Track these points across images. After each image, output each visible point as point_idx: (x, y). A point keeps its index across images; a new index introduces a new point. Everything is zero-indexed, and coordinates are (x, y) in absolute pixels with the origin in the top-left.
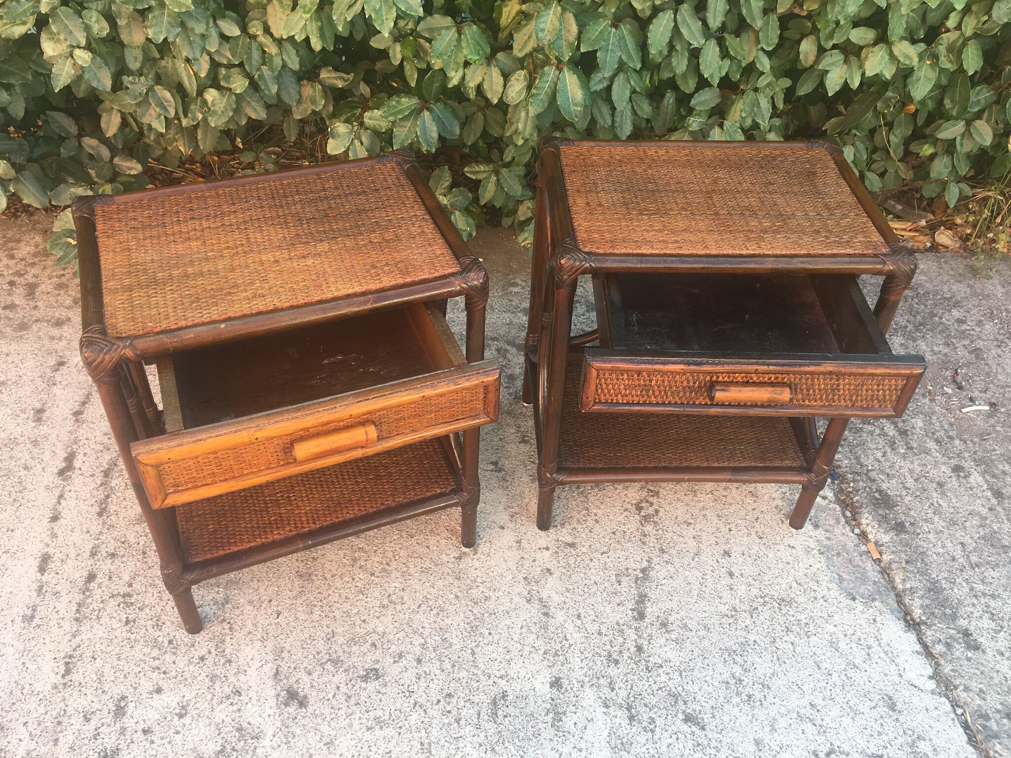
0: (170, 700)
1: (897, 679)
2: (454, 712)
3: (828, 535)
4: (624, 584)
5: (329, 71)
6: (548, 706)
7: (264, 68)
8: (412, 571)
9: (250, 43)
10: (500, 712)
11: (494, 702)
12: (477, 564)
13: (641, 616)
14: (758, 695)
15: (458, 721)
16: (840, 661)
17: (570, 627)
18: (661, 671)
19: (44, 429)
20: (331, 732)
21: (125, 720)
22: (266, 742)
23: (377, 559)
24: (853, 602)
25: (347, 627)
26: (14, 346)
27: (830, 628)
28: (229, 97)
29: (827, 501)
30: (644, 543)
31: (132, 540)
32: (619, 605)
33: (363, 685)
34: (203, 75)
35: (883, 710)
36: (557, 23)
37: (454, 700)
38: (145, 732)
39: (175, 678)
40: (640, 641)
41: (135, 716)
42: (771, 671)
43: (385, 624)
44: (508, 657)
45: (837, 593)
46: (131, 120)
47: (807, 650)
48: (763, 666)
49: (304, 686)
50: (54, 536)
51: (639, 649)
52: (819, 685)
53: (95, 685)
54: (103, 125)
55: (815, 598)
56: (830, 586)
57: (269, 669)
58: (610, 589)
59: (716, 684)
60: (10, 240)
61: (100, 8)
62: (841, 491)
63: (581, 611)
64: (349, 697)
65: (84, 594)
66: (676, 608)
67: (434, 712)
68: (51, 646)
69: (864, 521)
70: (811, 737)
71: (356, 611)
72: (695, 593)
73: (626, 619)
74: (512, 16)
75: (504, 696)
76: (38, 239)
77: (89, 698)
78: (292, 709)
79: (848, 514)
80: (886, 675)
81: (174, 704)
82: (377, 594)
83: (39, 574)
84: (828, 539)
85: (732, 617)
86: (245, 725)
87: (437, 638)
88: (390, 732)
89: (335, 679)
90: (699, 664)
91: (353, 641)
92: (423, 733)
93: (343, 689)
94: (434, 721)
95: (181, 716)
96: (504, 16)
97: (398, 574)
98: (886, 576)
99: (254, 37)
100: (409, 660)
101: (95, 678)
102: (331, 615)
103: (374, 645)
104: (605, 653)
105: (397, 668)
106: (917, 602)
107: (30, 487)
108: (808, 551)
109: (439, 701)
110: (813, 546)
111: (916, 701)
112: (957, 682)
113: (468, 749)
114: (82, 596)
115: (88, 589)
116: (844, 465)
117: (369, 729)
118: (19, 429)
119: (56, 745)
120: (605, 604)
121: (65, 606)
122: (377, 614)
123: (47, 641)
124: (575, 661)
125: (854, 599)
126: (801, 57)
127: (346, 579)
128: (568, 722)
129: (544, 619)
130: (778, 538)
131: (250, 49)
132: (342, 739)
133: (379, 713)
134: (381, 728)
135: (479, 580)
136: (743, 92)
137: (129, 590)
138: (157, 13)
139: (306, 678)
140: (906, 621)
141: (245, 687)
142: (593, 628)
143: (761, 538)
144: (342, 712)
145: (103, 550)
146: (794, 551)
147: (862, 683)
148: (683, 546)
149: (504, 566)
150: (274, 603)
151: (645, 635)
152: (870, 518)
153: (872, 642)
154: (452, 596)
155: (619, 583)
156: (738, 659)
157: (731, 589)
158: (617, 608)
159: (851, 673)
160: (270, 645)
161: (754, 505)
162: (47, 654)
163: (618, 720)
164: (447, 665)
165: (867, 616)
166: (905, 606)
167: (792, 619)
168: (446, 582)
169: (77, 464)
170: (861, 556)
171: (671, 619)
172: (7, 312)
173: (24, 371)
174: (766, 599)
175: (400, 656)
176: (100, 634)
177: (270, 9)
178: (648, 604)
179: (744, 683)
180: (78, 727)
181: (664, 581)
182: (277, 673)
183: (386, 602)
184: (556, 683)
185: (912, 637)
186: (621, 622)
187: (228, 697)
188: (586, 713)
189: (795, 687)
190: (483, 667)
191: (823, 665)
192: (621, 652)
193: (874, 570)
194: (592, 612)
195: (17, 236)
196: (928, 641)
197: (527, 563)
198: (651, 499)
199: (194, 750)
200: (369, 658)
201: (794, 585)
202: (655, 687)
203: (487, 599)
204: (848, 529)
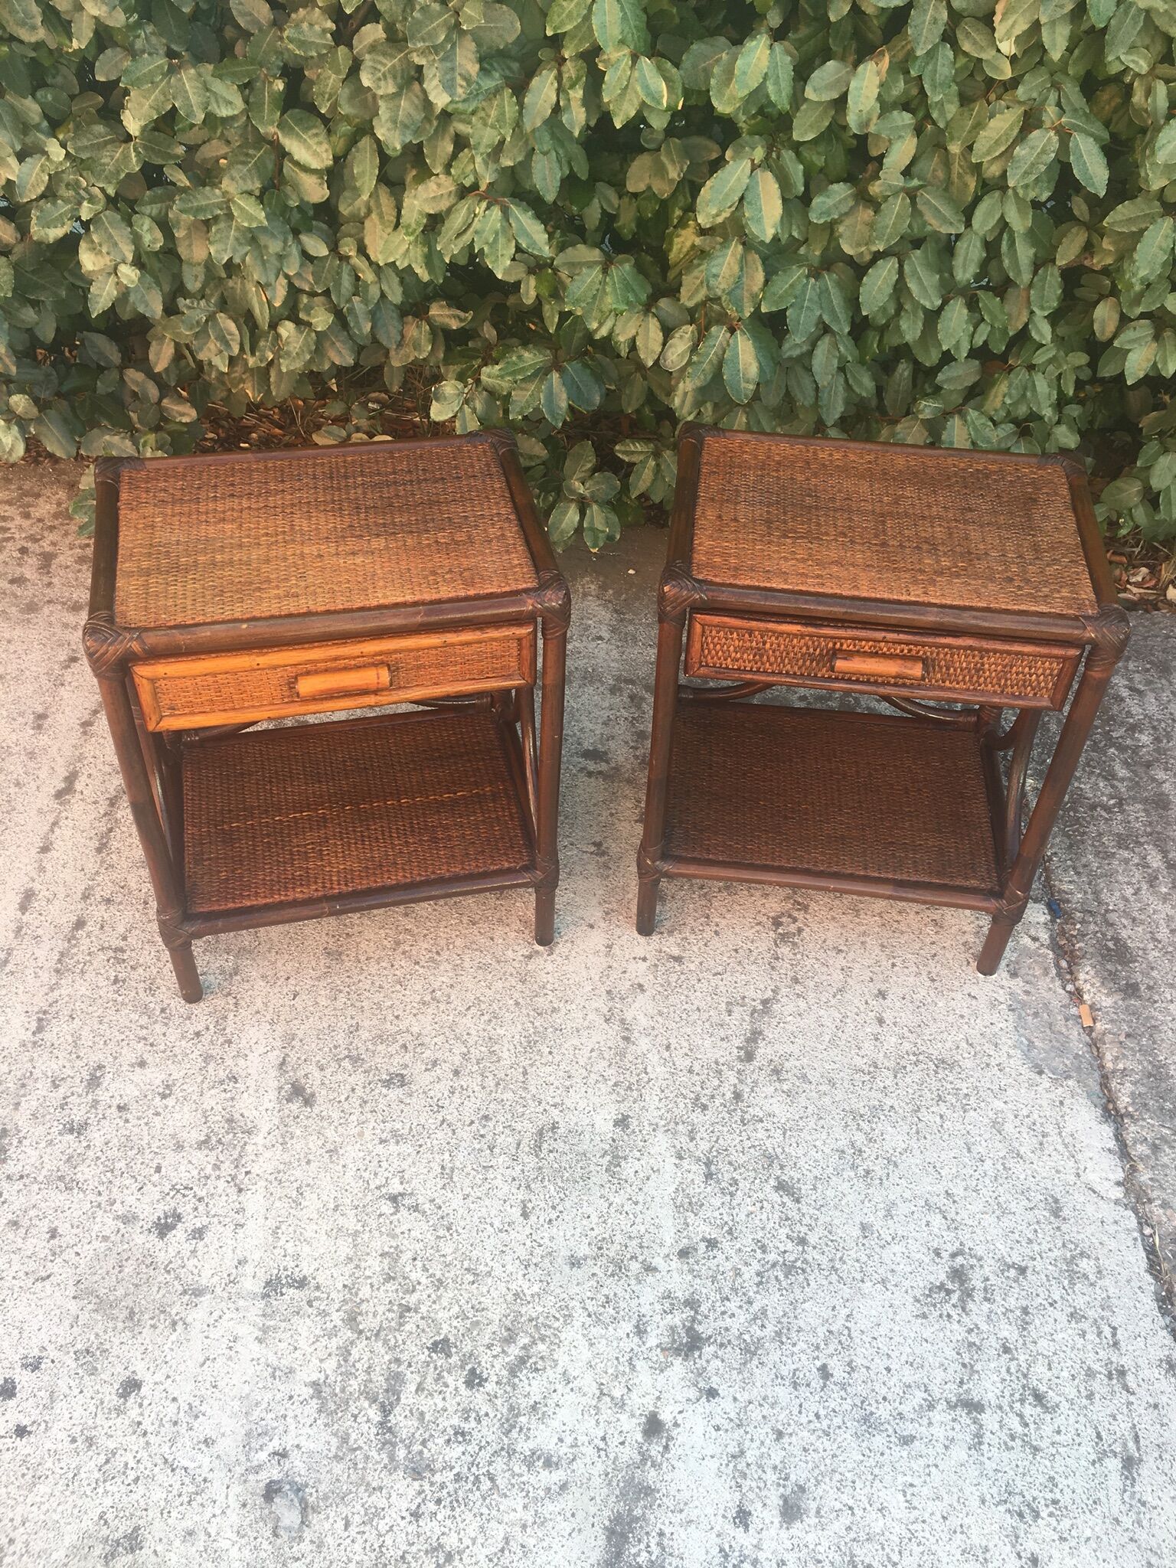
0: (154, 1076)
1: (1072, 1179)
2: (489, 1137)
3: (1028, 987)
4: (736, 1015)
5: (442, 307)
6: (607, 1147)
7: (356, 299)
8: (466, 965)
9: (340, 266)
10: (545, 1146)
11: (540, 1133)
12: (550, 967)
13: (749, 1057)
14: (879, 1171)
15: (491, 1149)
16: (1000, 1146)
17: (653, 1058)
18: (759, 1126)
19: (44, 740)
20: (337, 1139)
21: (98, 1092)
22: (259, 1139)
23: (425, 946)
24: (1037, 1077)
25: (375, 1022)
26: (18, 632)
27: (998, 1104)
28: (308, 334)
29: (1037, 944)
30: (773, 968)
31: (133, 885)
32: (722, 1039)
33: (384, 1091)
34: (277, 304)
35: (1043, 1213)
36: (736, 268)
37: (491, 1124)
38: (120, 1108)
39: (164, 1052)
40: (740, 1087)
41: (114, 1089)
42: (904, 1146)
43: (422, 1025)
44: (567, 1083)
45: (1020, 1062)
46: (187, 353)
47: (958, 1126)
48: (895, 1138)
49: (314, 1082)
50: (42, 869)
51: (738, 1096)
52: (964, 1171)
53: (70, 1048)
54: (151, 356)
55: (988, 1065)
56: (1012, 1052)
57: (275, 1057)
58: (715, 1019)
59: (828, 1151)
60: (26, 494)
61: (155, 212)
62: (1063, 933)
63: (673, 1041)
64: (365, 1102)
65: (69, 941)
66: (797, 1053)
67: (465, 1134)
68: (23, 997)
69: (1082, 976)
70: (936, 1230)
71: (389, 1003)
72: (827, 1038)
73: (729, 1058)
74: (685, 250)
75: (554, 1127)
76: (62, 494)
77: (60, 1063)
78: (295, 1106)
79: (1064, 964)
80: (1058, 1172)
81: (158, 1082)
82: (418, 987)
83: (19, 913)
84: (1027, 993)
85: (869, 1073)
86: (237, 1116)
87: (483, 1049)
88: (406, 1148)
89: (351, 1079)
90: (812, 1124)
91: (380, 1038)
92: (447, 1156)
93: (359, 1092)
94: (463, 1144)
95: (164, 1096)
96: (675, 248)
97: (449, 967)
98: (1094, 1050)
99: (346, 259)
100: (444, 1070)
101: (70, 1040)
102: (358, 1004)
103: (404, 1047)
104: (692, 1096)
105: (428, 1077)
106: (1128, 1087)
107: (19, 807)
108: (993, 1004)
109: (472, 1122)
110: (1002, 1000)
111: (1090, 1209)
112: (1154, 1194)
113: (498, 1182)
114: (66, 945)
115: (74, 937)
116: (1075, 899)
117: (382, 1141)
118: (14, 737)
119: (16, 1109)
120: (706, 1036)
121: (46, 953)
122: (414, 1011)
123: (20, 992)
124: (652, 1099)
125: (1041, 1073)
126: (1096, 327)
127: (384, 964)
128: (628, 1169)
129: (622, 1044)
130: (957, 983)
131: (339, 274)
132: (349, 1148)
133: (398, 1126)
134: (397, 1142)
135: (548, 986)
136: (1011, 369)
137: (122, 944)
138: (222, 225)
139: (317, 1074)
140: (1105, 1109)
141: (244, 1074)
142: (683, 1063)
143: (933, 980)
144: (353, 1118)
145: (98, 893)
146: (974, 1002)
147: (1022, 1177)
148: (825, 977)
149: (584, 973)
150: (292, 981)
151: (749, 1081)
152: (1092, 973)
153: (1050, 1129)
154: (511, 1002)
155: (730, 1013)
156: (864, 1126)
157: (877, 1039)
158: (719, 1043)
159: (1010, 1163)
160: (280, 1029)
161: (935, 938)
162: (18, 1006)
163: (691, 1176)
164: (490, 1082)
165: (1052, 1096)
166: (1110, 1091)
167: (949, 1086)
168: (507, 984)
169: (79, 786)
170: (1067, 1020)
171: (787, 1065)
172: (14, 587)
173: (26, 665)
174: (921, 1057)
175: (435, 1063)
176: (83, 990)
177: (367, 223)
178: (761, 1043)
179: (865, 1155)
180: (45, 1093)
181: (789, 1018)
182: (283, 1063)
183: (428, 998)
184: (622, 1122)
185: (1107, 1130)
186: (721, 1061)
187: (222, 1082)
188: (652, 1161)
189: (930, 1170)
190: (534, 1091)
191: (975, 1149)
192: (713, 1097)
193: (1079, 1041)
194: (685, 1044)
195: (36, 490)
196: (1129, 1138)
197: (615, 975)
198: (795, 914)
199: (173, 1136)
200: (397, 1060)
201: (963, 1045)
202: (747, 1144)
203: (554, 1010)
204: (1058, 983)
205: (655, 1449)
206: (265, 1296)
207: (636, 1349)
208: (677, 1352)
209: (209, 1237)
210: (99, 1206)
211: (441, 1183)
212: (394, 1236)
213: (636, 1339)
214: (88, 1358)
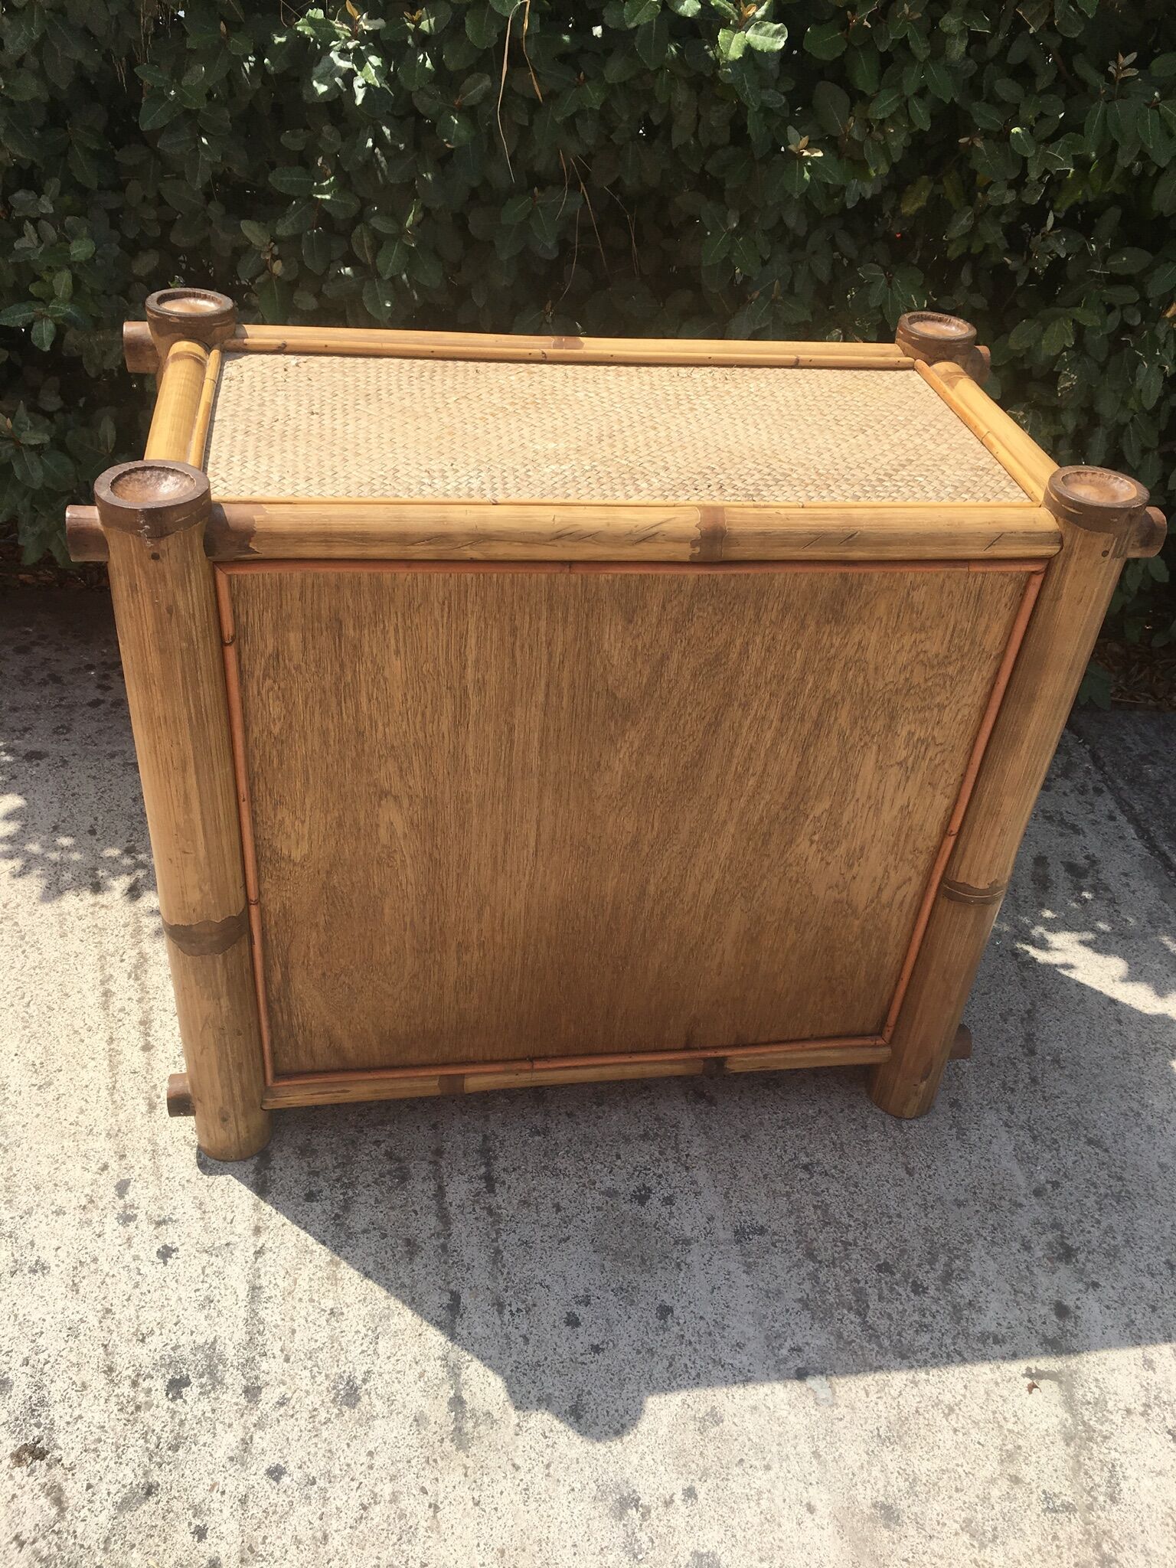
205: (1069, 1325)
206: (738, 1242)
207: (1029, 1259)
208: (1059, 1259)
209: (678, 1202)
210: (584, 1185)
211: (837, 1154)
212: (817, 1194)
213: (1026, 1253)
214: (624, 1294)
